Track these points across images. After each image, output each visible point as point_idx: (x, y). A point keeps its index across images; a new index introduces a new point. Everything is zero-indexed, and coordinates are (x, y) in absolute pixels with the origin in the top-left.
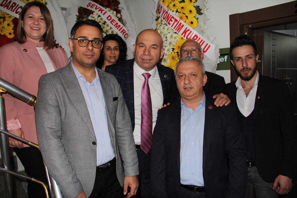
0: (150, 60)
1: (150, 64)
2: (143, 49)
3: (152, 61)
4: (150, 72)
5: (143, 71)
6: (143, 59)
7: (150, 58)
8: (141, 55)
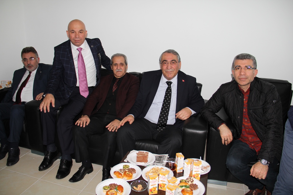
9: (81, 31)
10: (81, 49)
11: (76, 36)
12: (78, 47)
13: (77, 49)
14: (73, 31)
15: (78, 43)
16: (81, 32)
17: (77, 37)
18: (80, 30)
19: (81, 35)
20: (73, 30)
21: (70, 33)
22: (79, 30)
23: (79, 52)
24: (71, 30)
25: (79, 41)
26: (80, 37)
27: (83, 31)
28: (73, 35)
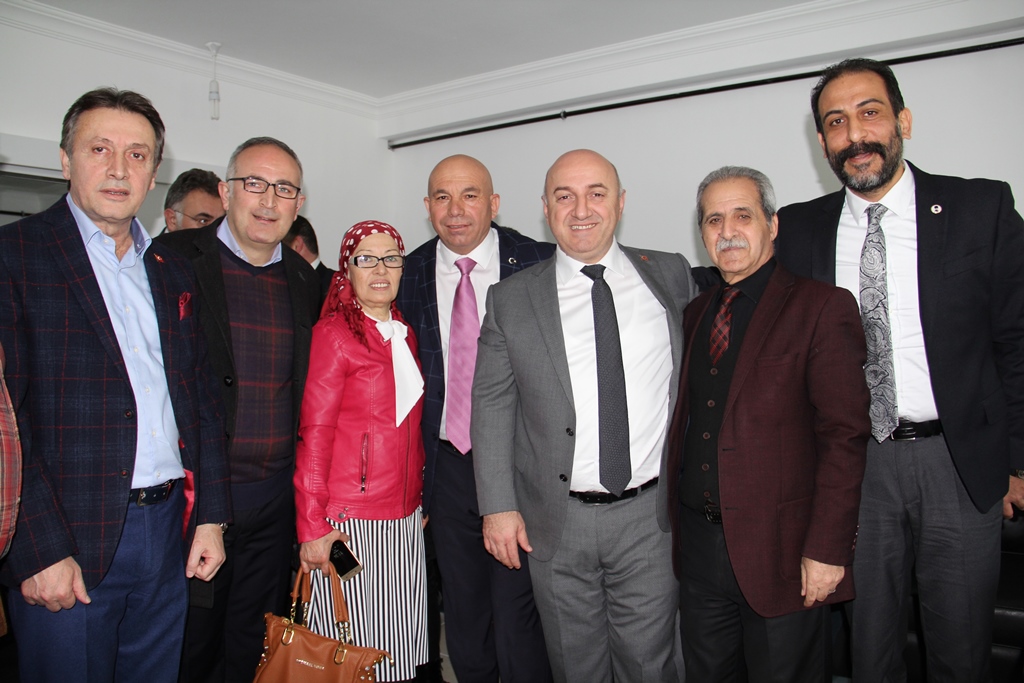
0: (465, 226)
1: (468, 235)
2: (446, 203)
3: (470, 228)
4: (473, 255)
5: (455, 257)
6: (448, 226)
7: (465, 222)
8: (445, 218)
9: (471, 193)
11: (450, 210)
14: (442, 191)
15: (460, 234)
16: (470, 196)
17: (455, 212)
18: (468, 187)
19: (471, 207)
20: (443, 189)
21: (434, 200)
22: (461, 189)
24: (436, 190)
25: (463, 229)
26: (467, 213)
27: (479, 191)
28: (442, 209)
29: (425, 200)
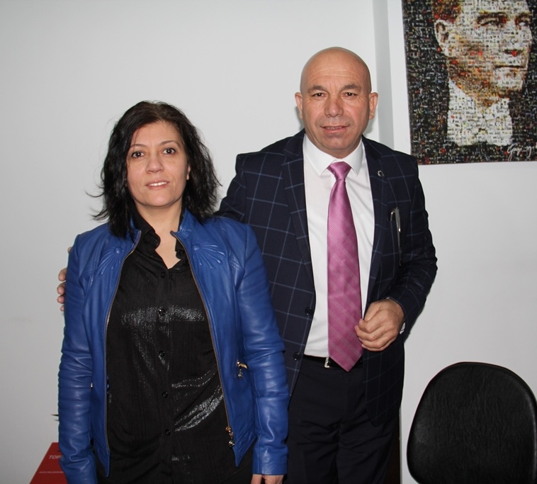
9: (350, 91)
10: (346, 168)
11: (327, 108)
12: (338, 158)
13: (330, 168)
14: (319, 88)
15: (338, 137)
16: (350, 94)
17: (333, 111)
18: (347, 84)
19: (352, 106)
20: (319, 84)
21: (308, 98)
22: (339, 86)
23: (333, 180)
24: (312, 85)
25: (342, 131)
26: (346, 113)
27: (359, 88)
28: (317, 107)
29: (297, 95)
